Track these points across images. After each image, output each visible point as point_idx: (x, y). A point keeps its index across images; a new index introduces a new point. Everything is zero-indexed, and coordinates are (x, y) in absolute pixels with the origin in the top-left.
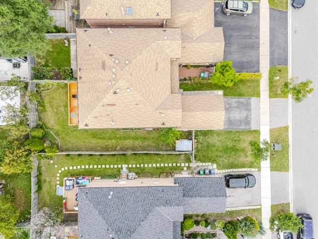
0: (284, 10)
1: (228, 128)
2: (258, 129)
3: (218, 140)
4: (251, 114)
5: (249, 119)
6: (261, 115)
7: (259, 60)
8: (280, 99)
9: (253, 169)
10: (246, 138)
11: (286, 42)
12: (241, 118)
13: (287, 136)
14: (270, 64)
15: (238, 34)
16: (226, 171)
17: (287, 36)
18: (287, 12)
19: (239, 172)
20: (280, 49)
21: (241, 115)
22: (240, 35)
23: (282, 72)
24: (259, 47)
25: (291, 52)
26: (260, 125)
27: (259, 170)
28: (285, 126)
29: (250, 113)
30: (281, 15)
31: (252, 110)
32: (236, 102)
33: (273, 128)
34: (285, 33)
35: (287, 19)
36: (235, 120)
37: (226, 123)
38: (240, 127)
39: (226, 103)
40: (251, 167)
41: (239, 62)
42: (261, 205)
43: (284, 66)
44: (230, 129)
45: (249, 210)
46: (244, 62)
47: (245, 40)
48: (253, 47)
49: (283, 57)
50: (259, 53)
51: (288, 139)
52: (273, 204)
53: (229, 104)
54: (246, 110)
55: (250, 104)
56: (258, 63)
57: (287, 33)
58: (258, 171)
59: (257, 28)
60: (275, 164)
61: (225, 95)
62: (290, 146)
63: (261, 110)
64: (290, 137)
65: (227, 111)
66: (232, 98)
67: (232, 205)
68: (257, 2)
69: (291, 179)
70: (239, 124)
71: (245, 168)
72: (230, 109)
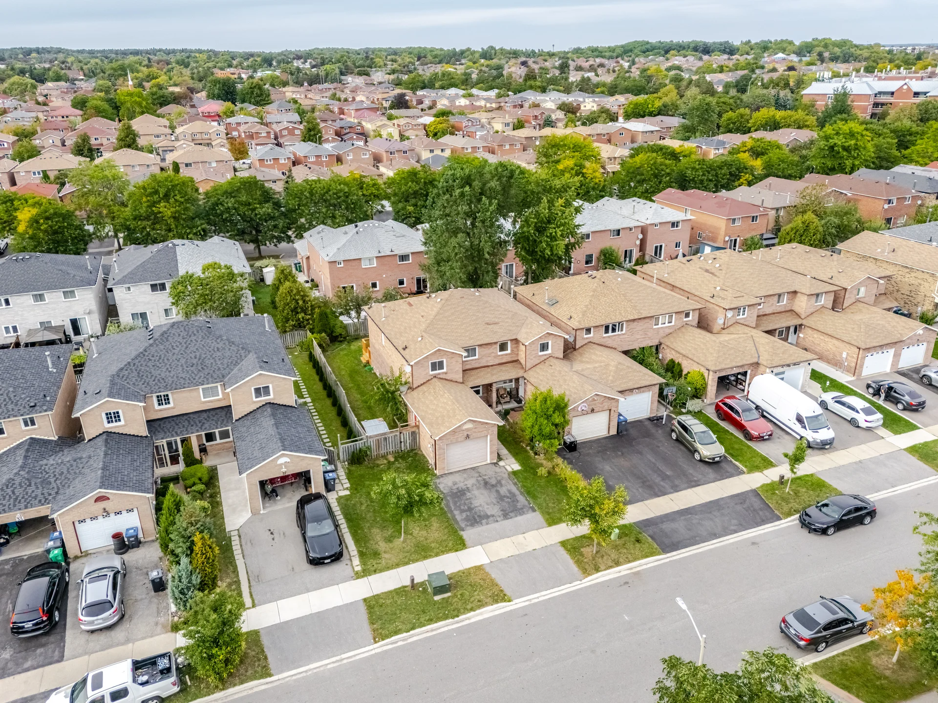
0: (776, 512)
2: (468, 543)
4: (497, 521)
5: (484, 521)
6: (508, 540)
8: (571, 561)
9: (356, 561)
10: (434, 528)
11: (714, 536)
12: (481, 508)
13: (481, 604)
14: (639, 522)
15: (653, 460)
17: (731, 534)
18: (779, 519)
19: (342, 536)
20: (689, 530)
21: (486, 506)
22: (654, 464)
23: (637, 545)
24: (659, 496)
25: (700, 550)
26: (481, 544)
27: (358, 576)
28: (508, 592)
29: (499, 519)
30: (761, 510)
31: (509, 520)
32: (510, 492)
33: (488, 569)
34: (732, 528)
35: (764, 522)
36: (467, 499)
37: (454, 488)
38: (456, 513)
39: (499, 478)
40: (362, 555)
42: (254, 606)
43: (656, 546)
45: (237, 583)
47: (650, 472)
48: (650, 487)
49: (675, 539)
50: (646, 499)
51: (472, 609)
52: (262, 633)
53: (499, 482)
54: (503, 510)
55: (521, 514)
57: (736, 532)
58: (357, 573)
59: (693, 484)
60: (388, 602)
61: (515, 473)
62: (457, 622)
63: (521, 536)
64: (481, 614)
65: (482, 482)
66: (515, 484)
67: (249, 544)
68: (745, 469)
69: (355, 656)
70: (462, 507)
71: (356, 545)
72: (488, 486)
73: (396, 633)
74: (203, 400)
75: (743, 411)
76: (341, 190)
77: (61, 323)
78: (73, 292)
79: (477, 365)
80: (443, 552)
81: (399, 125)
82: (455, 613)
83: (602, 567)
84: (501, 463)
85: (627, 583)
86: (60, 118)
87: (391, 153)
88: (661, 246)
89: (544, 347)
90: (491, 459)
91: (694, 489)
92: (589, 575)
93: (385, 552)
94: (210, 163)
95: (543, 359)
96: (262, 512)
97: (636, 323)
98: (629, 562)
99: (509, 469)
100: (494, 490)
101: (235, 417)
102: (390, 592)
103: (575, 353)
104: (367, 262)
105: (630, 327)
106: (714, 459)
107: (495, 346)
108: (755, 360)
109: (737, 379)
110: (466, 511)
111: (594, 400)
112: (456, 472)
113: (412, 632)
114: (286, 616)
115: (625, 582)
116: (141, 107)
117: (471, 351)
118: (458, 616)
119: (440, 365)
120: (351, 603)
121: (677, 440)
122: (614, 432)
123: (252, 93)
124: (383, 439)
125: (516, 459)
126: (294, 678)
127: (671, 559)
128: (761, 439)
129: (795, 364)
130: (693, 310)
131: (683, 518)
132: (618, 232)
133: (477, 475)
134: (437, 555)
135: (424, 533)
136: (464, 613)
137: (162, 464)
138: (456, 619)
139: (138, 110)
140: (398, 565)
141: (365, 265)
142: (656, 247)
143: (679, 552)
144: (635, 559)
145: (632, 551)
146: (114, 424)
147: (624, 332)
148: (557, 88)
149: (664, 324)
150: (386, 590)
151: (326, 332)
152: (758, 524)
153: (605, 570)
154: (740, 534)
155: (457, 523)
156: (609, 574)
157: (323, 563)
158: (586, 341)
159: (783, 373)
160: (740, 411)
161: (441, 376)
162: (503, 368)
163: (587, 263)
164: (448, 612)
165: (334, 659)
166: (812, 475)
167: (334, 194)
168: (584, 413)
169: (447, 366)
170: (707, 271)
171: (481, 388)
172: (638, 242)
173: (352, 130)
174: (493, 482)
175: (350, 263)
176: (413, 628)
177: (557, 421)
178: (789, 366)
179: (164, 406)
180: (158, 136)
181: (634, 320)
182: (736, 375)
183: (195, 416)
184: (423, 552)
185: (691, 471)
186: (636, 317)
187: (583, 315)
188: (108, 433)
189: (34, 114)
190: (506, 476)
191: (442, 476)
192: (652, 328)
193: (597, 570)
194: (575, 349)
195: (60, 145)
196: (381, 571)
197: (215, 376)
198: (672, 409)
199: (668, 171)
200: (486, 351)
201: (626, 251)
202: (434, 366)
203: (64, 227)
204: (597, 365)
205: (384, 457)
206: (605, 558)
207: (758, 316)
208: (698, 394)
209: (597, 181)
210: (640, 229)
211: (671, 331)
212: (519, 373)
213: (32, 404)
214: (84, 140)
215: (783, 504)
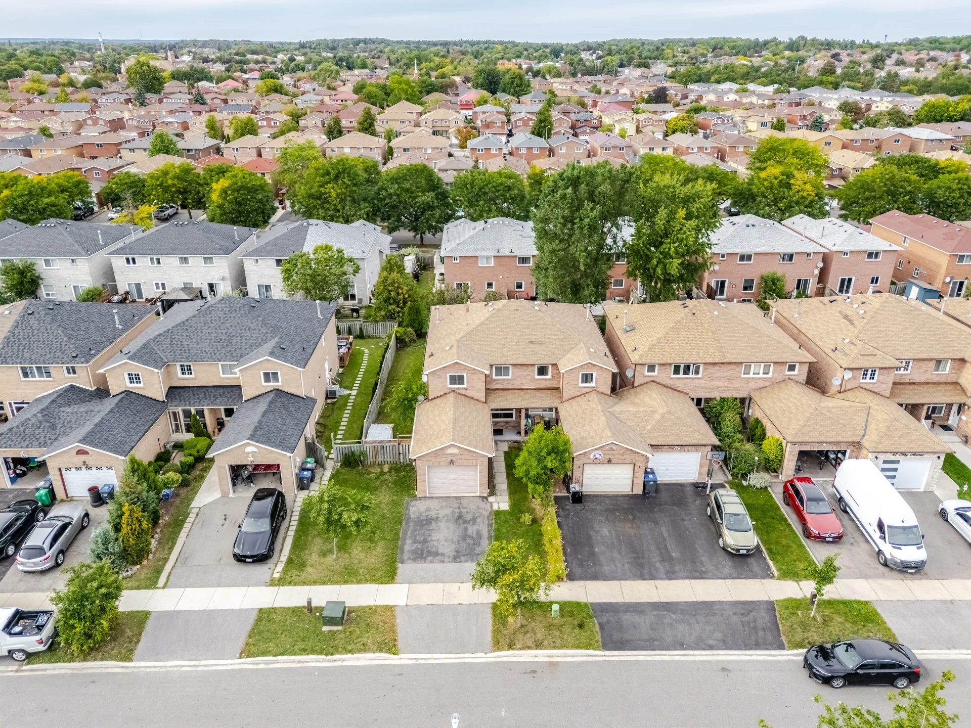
0: (783, 638)
1: (409, 518)
2: (398, 577)
3: (380, 502)
4: (443, 562)
5: (429, 558)
6: (440, 585)
7: (605, 578)
8: (489, 628)
9: (280, 568)
10: (374, 553)
11: (680, 645)
12: (436, 543)
13: (364, 648)
14: (599, 604)
15: (666, 535)
16: (296, 513)
17: (703, 649)
18: (781, 647)
19: (285, 538)
20: (652, 629)
21: (443, 543)
22: (665, 539)
23: (577, 631)
24: (644, 579)
25: (650, 658)
26: (410, 583)
27: (273, 583)
28: (400, 644)
29: (446, 560)
30: (764, 630)
31: (456, 564)
32: (479, 534)
33: (397, 612)
34: (711, 642)
35: (757, 646)
36: (429, 530)
37: (425, 514)
38: (408, 542)
39: (477, 515)
40: (290, 562)
41: (589, 538)
42: (164, 587)
43: (599, 637)
44: (407, 523)
45: (166, 560)
46: (591, 546)
47: (653, 548)
48: (641, 566)
49: (627, 636)
50: (626, 579)
51: (351, 652)
52: (152, 616)
53: (474, 520)
54: (457, 551)
55: (473, 561)
56: (595, 577)
57: (711, 648)
58: (272, 580)
59: (697, 574)
60: (279, 618)
61: (498, 513)
62: (329, 661)
63: (457, 585)
64: (358, 659)
65: (456, 515)
66: (490, 525)
67: (200, 523)
68: (776, 573)
69: (212, 665)
70: (418, 538)
71: (291, 551)
72: (460, 521)
73: (265, 653)
74: (222, 375)
75: (809, 500)
76: (501, 184)
77: (199, 286)
78: (211, 258)
79: (510, 386)
80: (366, 581)
81: (638, 121)
82: (331, 650)
83: (518, 645)
84: (491, 499)
85: (534, 672)
86: (340, 102)
87: (606, 149)
88: (850, 280)
89: (587, 378)
90: (481, 492)
91: (693, 581)
92: (499, 649)
93: (312, 566)
94: (426, 149)
95: (584, 391)
96: (231, 495)
97: (716, 368)
98: (555, 648)
99: (495, 507)
100: (463, 526)
101: (245, 398)
102: (288, 608)
103: (632, 391)
104: (485, 261)
105: (708, 371)
106: (738, 550)
107: (532, 368)
108: (857, 439)
109: (837, 457)
110: (419, 542)
111: (612, 449)
112: (437, 498)
113: (279, 658)
114: (184, 606)
115: (532, 671)
116: (406, 93)
117: (501, 370)
118: (332, 654)
119: (461, 380)
120: (247, 610)
121: (710, 517)
122: (639, 490)
123: (513, 83)
124: (380, 447)
125: (510, 498)
126: (148, 670)
127: (607, 659)
128: (820, 539)
129: (914, 454)
130: (801, 363)
131: (655, 613)
132: (791, 257)
133: (457, 506)
134: (359, 582)
135: (362, 555)
136: (341, 653)
137: (177, 430)
138: (330, 657)
139: (403, 96)
140: (315, 583)
141: (482, 263)
142: (843, 281)
143: (622, 653)
144: (563, 647)
145: (565, 637)
146: (135, 385)
147: (700, 376)
148: (852, 84)
149: (757, 373)
150: (286, 605)
151: (413, 327)
152: (747, 647)
153: (520, 649)
154: (715, 652)
155: (402, 553)
156: (521, 655)
157: (245, 561)
158: (648, 380)
159: (898, 462)
160: (805, 499)
161: (461, 392)
162: (538, 393)
163: (745, 288)
164: (328, 646)
165: (192, 663)
166: (867, 603)
167: (493, 187)
168: (597, 462)
169: (468, 382)
170: (846, 317)
171: (514, 412)
172: (817, 272)
173: (587, 123)
174: (468, 517)
175: (467, 260)
176: (282, 654)
177: (549, 465)
178: (904, 454)
179: (187, 376)
180: (403, 122)
181: (714, 364)
182: (836, 453)
183: (213, 390)
184: (349, 575)
185: (703, 559)
186: (716, 361)
187: (650, 349)
188: (128, 393)
189: (320, 98)
190: (486, 514)
191: (420, 498)
192: (740, 377)
193: (511, 646)
194: (633, 387)
195: (320, 125)
196: (296, 584)
197: (234, 355)
198: (730, 477)
199: (909, 188)
200: (521, 372)
201: (799, 281)
202: (453, 380)
203: (248, 200)
204: (641, 410)
205: (380, 465)
206: (528, 635)
207: (894, 383)
208: (771, 466)
209: (805, 194)
210: (821, 256)
211: (766, 384)
212: (555, 403)
213: (74, 355)
214: (335, 123)
215: (799, 630)
